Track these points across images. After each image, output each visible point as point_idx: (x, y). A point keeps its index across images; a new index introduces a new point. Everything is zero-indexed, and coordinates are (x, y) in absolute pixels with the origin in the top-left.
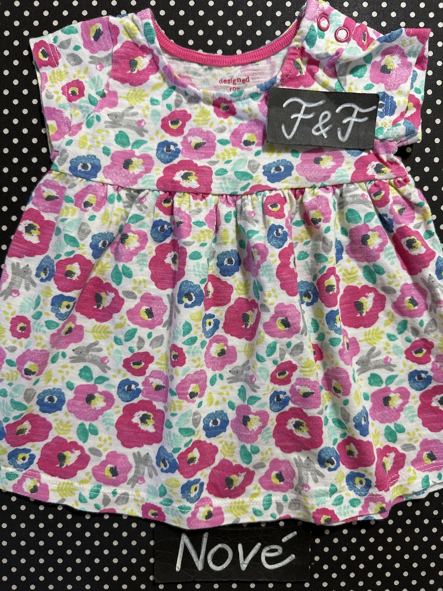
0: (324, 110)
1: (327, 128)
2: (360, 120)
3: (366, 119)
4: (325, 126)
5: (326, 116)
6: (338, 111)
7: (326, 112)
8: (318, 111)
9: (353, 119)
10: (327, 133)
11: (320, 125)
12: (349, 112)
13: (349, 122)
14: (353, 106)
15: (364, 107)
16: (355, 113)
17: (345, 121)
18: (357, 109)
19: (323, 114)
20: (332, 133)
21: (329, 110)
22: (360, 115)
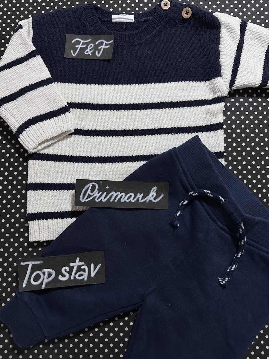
0: (91, 43)
1: (92, 51)
2: (106, 47)
3: (109, 46)
4: (91, 50)
5: (91, 46)
6: (97, 43)
7: (92, 44)
8: (88, 44)
9: (103, 47)
10: (92, 53)
11: (88, 50)
12: (102, 43)
13: (101, 48)
14: (103, 41)
15: (108, 41)
16: (104, 44)
17: (99, 48)
18: (105, 42)
19: (90, 45)
20: (94, 53)
21: (93, 43)
22: (106, 45)
